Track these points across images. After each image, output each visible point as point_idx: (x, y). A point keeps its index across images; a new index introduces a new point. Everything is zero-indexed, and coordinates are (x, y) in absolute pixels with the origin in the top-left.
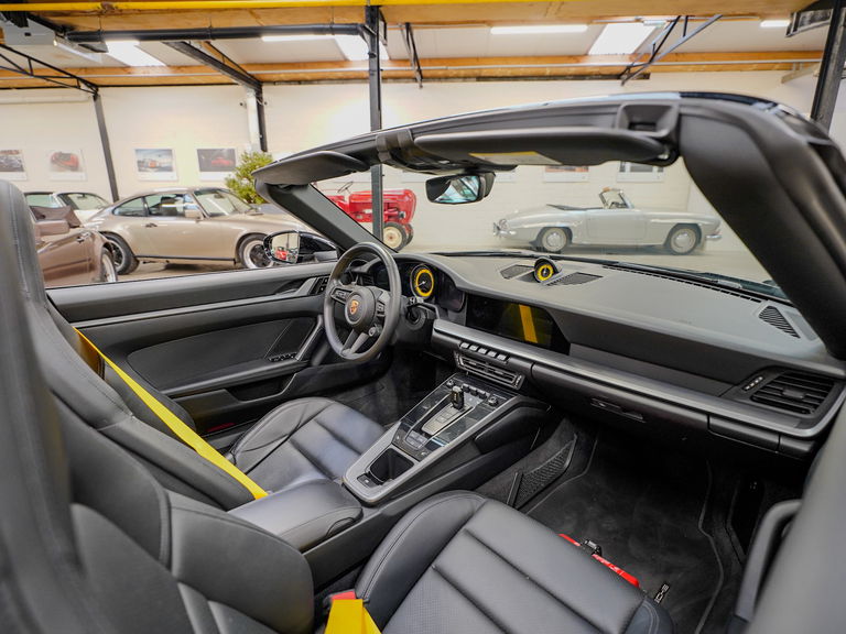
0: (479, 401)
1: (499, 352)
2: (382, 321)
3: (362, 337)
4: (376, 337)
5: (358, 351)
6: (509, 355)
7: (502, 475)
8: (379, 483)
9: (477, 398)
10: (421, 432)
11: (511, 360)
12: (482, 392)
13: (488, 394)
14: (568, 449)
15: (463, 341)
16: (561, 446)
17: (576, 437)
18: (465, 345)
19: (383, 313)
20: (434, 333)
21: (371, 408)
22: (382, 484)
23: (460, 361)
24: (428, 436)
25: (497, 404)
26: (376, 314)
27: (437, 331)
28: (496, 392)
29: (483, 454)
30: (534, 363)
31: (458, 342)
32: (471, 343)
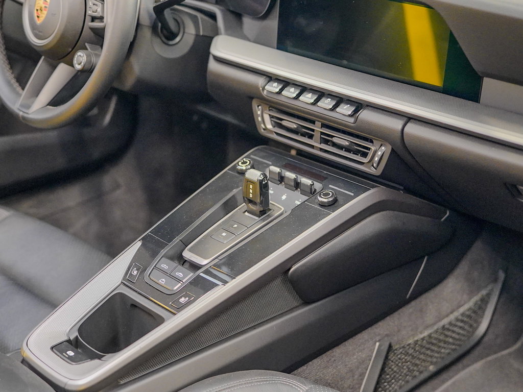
0: (299, 199)
1: (340, 100)
2: (99, 36)
3: (62, 74)
4: (87, 72)
5: (56, 102)
6: (359, 105)
7: (349, 346)
8: (93, 356)
9: (297, 193)
10: (182, 261)
11: (366, 115)
12: (306, 181)
13: (318, 186)
14: (484, 301)
15: (271, 78)
16: (471, 294)
17: (502, 275)
18: (274, 87)
19: (101, 19)
20: (213, 66)
21: (95, 228)
22: (100, 357)
23: (265, 122)
24: (195, 267)
25: (333, 204)
26: (89, 24)
27: (220, 60)
28: (335, 181)
29: (307, 302)
30: (410, 118)
31: (260, 81)
32: (286, 83)
